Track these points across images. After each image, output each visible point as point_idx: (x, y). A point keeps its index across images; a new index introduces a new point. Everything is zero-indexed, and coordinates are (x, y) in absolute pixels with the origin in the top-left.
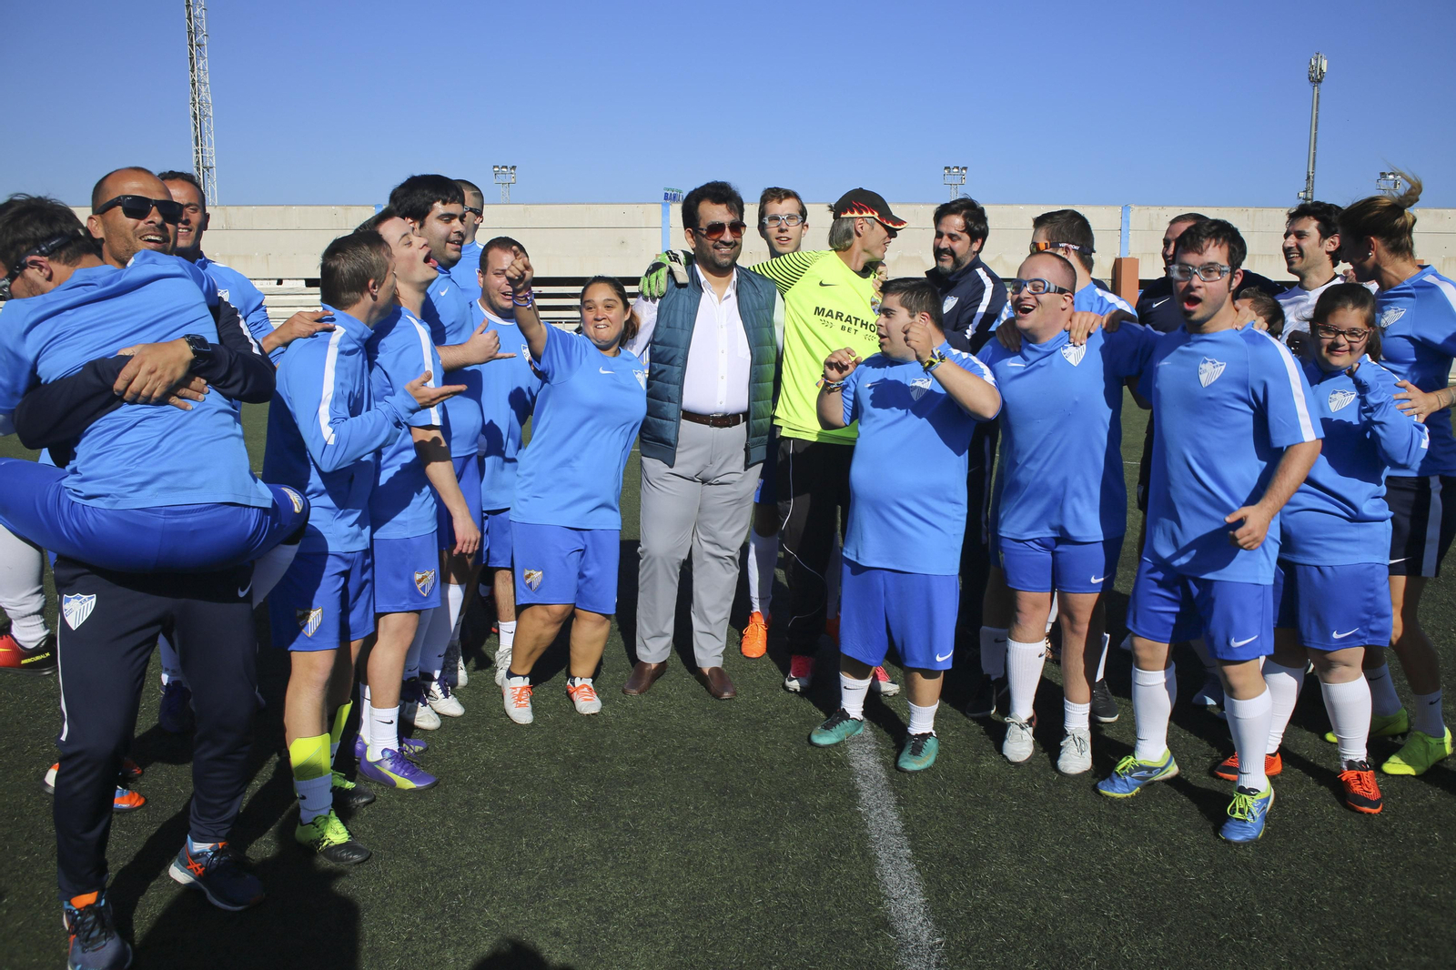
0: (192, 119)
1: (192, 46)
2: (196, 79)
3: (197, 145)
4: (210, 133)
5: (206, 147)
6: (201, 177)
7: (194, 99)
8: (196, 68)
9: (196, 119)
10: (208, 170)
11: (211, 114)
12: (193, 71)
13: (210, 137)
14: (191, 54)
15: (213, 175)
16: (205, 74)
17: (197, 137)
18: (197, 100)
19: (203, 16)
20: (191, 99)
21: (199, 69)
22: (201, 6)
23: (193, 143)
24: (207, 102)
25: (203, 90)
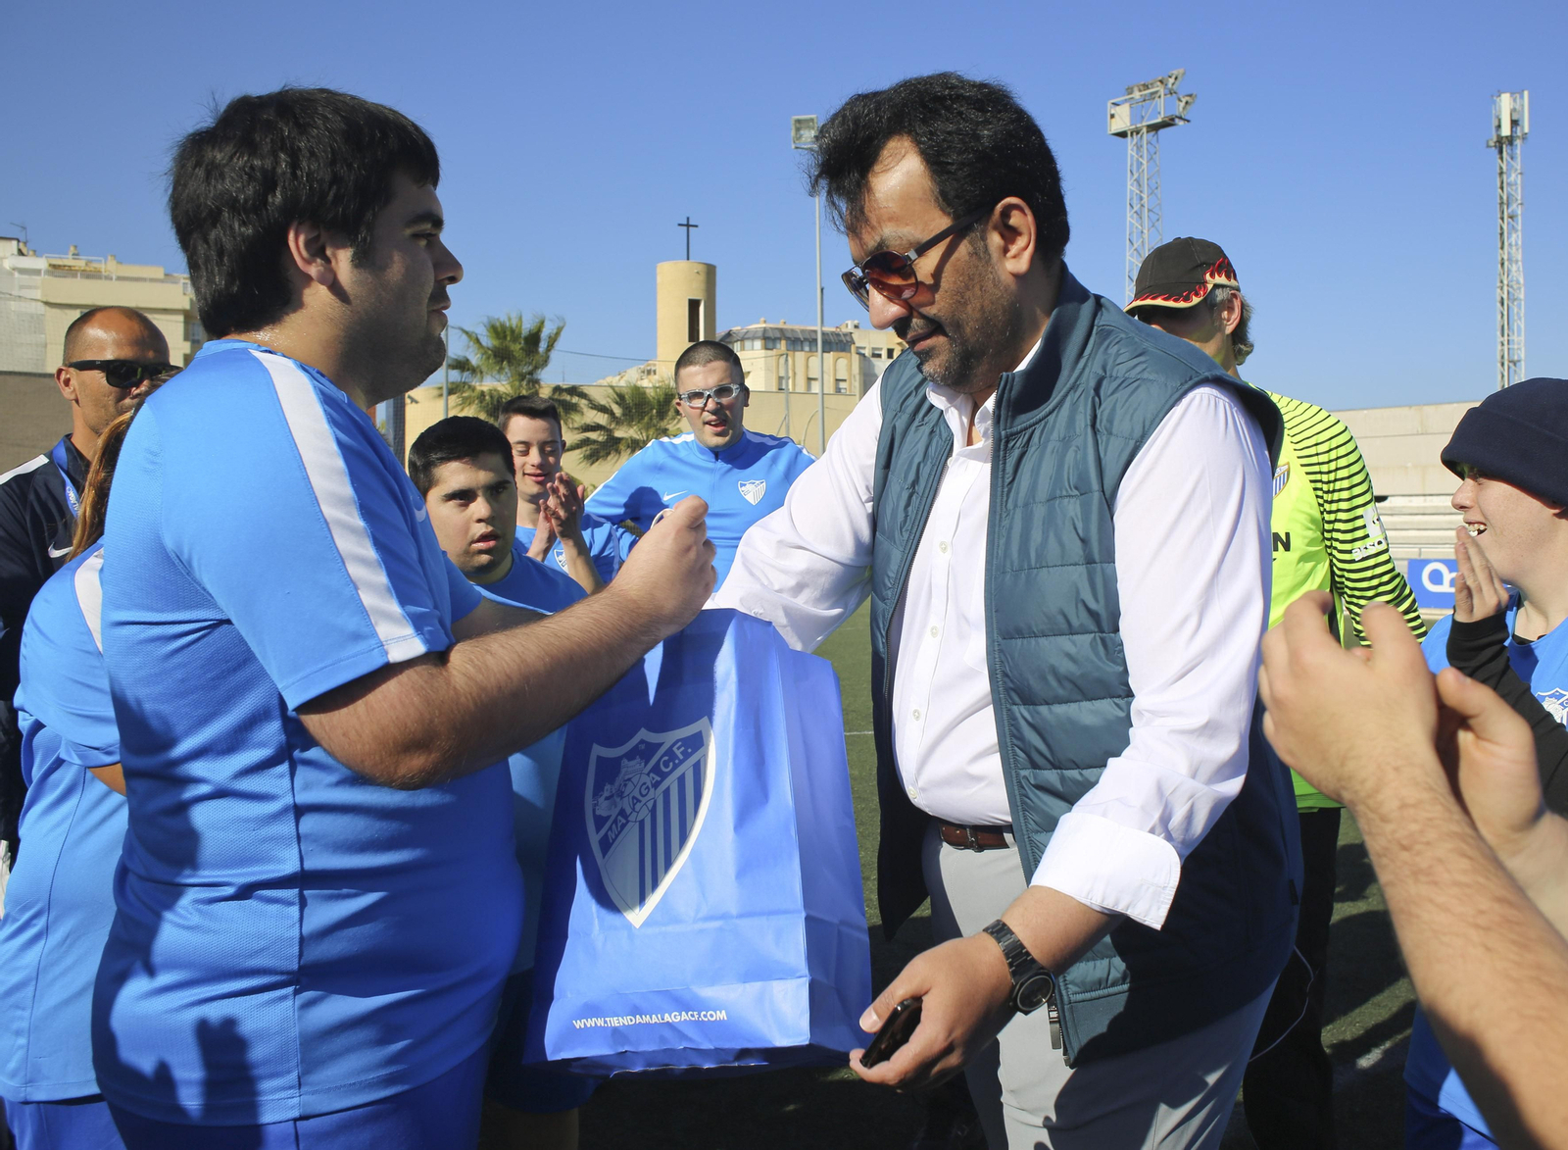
0: (1499, 305)
1: (1502, 219)
2: (1506, 257)
3: (1503, 335)
4: (1520, 319)
5: (1514, 338)
6: (1506, 374)
7: (1502, 282)
8: (1506, 243)
9: (1502, 304)
10: (1515, 365)
11: (1522, 296)
12: (1502, 248)
13: (1520, 324)
14: (1502, 228)
15: (1521, 370)
16: (1517, 250)
17: (1503, 327)
18: (1505, 282)
19: (1519, 182)
20: (1498, 281)
21: (1510, 245)
22: (1516, 170)
23: (1499, 333)
24: (1518, 282)
25: (1514, 268)
